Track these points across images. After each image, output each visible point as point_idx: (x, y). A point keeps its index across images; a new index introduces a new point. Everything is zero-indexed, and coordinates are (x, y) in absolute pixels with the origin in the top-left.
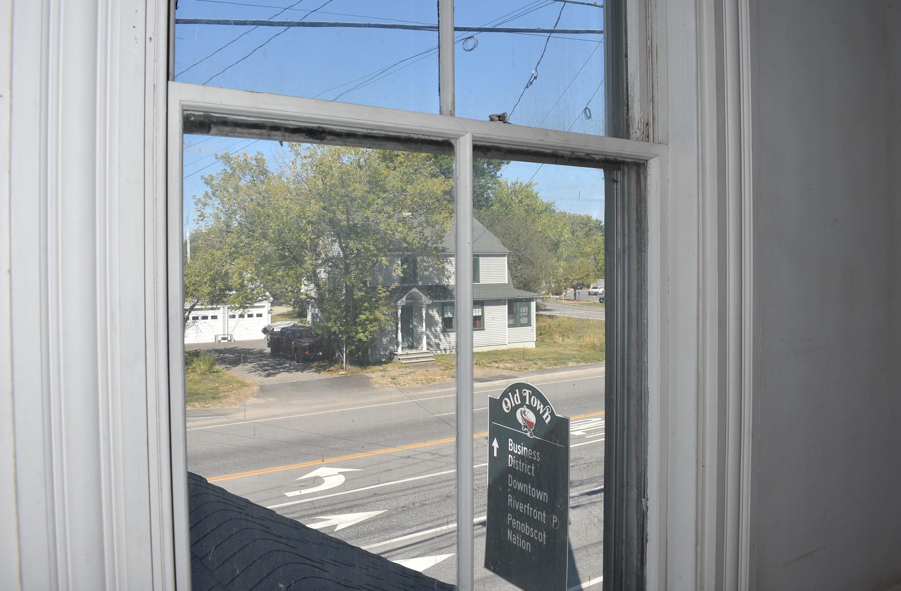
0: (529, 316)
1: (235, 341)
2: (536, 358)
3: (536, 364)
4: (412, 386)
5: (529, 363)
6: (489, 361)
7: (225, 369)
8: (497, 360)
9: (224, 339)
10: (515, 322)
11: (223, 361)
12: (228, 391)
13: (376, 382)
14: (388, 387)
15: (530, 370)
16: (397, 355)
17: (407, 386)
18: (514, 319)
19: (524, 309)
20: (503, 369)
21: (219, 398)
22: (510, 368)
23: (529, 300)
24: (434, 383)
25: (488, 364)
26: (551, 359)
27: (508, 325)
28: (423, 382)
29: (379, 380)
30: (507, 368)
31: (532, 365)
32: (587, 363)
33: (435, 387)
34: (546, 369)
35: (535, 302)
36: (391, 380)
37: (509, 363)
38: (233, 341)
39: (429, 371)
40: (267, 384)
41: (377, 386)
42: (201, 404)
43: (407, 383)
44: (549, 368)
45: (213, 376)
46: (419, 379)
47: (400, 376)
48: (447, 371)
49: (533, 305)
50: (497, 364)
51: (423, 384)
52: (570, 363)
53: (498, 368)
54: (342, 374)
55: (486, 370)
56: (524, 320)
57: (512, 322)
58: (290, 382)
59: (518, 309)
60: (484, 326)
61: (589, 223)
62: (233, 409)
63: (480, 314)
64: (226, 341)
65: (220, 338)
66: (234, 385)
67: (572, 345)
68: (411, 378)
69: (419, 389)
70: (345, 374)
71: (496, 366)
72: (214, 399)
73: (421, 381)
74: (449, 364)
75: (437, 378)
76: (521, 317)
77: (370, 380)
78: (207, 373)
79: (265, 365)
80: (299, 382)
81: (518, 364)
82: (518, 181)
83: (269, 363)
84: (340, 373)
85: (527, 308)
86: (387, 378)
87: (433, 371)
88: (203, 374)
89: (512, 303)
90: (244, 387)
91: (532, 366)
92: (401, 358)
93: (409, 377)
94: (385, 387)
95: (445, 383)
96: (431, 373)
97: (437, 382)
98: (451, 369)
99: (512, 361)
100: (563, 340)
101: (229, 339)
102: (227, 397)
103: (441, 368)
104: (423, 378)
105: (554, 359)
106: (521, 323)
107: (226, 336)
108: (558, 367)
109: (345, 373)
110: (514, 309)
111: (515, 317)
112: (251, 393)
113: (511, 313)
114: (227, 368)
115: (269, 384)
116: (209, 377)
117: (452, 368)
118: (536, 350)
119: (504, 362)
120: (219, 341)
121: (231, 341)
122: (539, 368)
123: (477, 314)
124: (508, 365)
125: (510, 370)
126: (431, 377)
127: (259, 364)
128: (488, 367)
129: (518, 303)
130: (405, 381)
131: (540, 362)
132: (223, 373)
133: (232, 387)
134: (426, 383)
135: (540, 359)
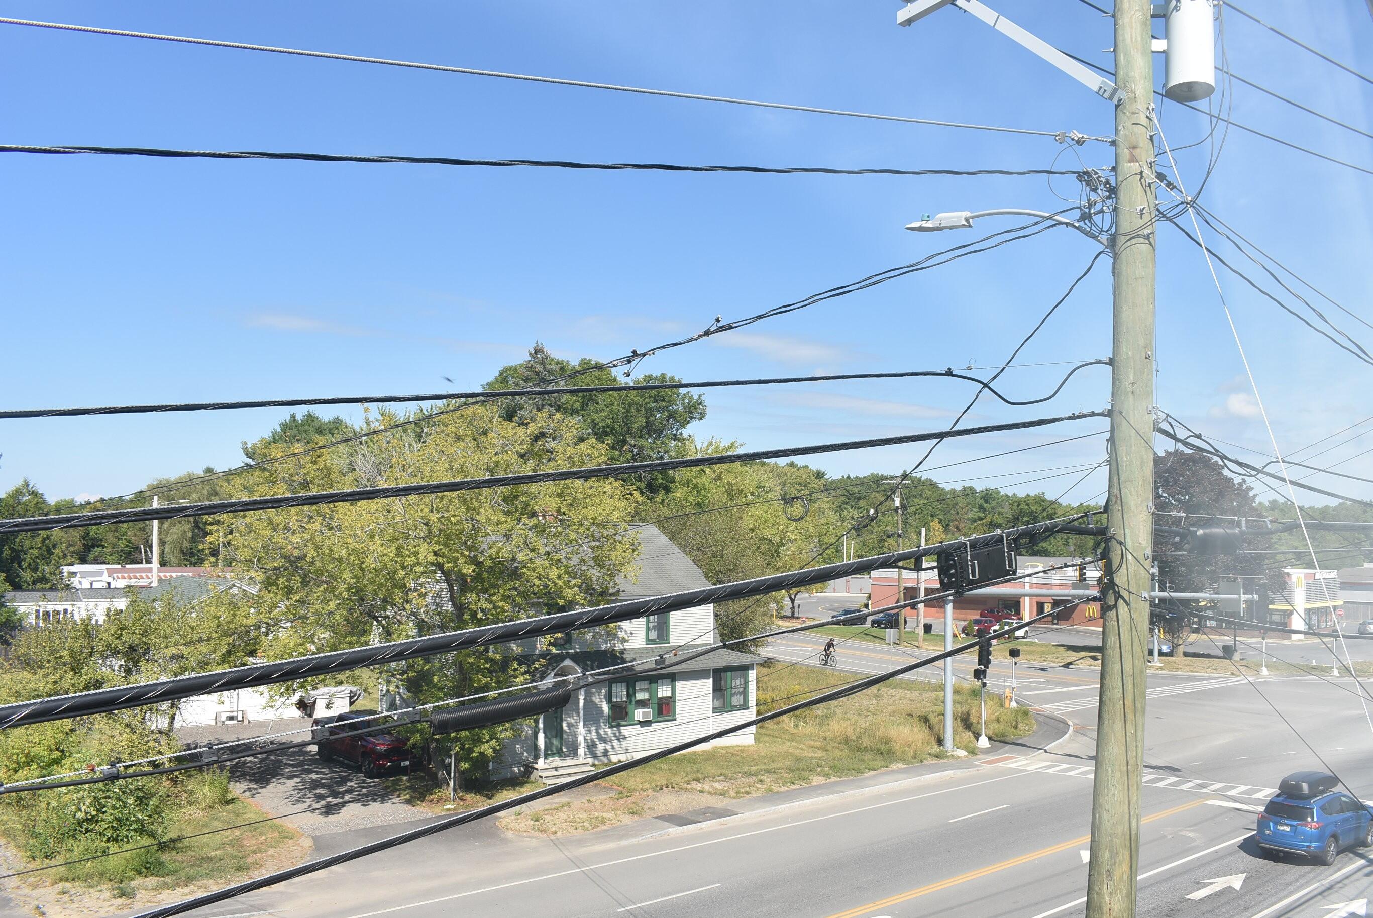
0: (745, 693)
1: (249, 721)
2: (761, 770)
3: (761, 781)
4: (569, 835)
5: (751, 779)
6: (686, 779)
7: (248, 793)
8: (699, 775)
9: (231, 718)
10: (724, 705)
11: (238, 773)
12: (259, 851)
13: (507, 827)
14: (529, 837)
15: (754, 795)
16: (537, 769)
17: (559, 833)
18: (721, 700)
19: (738, 681)
20: (710, 793)
21: (248, 868)
22: (723, 793)
23: (746, 668)
24: (604, 827)
25: (685, 786)
26: (783, 771)
27: (714, 709)
28: (584, 826)
29: (512, 822)
30: (716, 793)
31: (756, 785)
32: (840, 777)
33: (605, 836)
34: (778, 792)
35: (755, 671)
36: (532, 822)
37: (719, 781)
38: (246, 722)
39: (591, 802)
40: (324, 833)
41: (510, 834)
42: (218, 884)
43: (560, 828)
44: (785, 789)
45: (228, 812)
46: (578, 820)
47: (547, 812)
48: (622, 802)
49: (752, 674)
50: (700, 785)
51: (585, 829)
52: (815, 779)
53: (702, 792)
54: (449, 810)
55: (685, 796)
56: (737, 700)
57: (718, 704)
58: (363, 827)
59: (729, 682)
60: (674, 714)
61: (809, 483)
62: (275, 893)
63: (669, 694)
64: (235, 722)
65: (223, 718)
66: (269, 835)
67: (810, 736)
68: (565, 817)
69: (581, 842)
70: (454, 809)
71: (698, 789)
72: (238, 870)
73: (582, 824)
74: (623, 786)
75: (606, 815)
76: (732, 695)
77: (497, 823)
78: (216, 806)
79: (316, 784)
80: (379, 827)
81: (733, 784)
82: (714, 441)
83: (322, 779)
84: (446, 807)
85: (742, 680)
86: (525, 817)
87: (599, 802)
88: (210, 807)
89: (718, 674)
90: (285, 840)
91: (756, 787)
92: (544, 774)
93: (562, 816)
94: (524, 837)
95: (622, 826)
96: (597, 805)
97: (607, 824)
98: (627, 797)
99: (722, 778)
100: (796, 726)
101: (240, 718)
102: (261, 866)
103: (611, 795)
104: (584, 816)
105: (790, 770)
106: (733, 704)
107: (235, 714)
108: (797, 787)
109: (453, 807)
110: (723, 682)
111: (723, 695)
112: (300, 855)
113: (718, 690)
114: (250, 790)
115: (328, 832)
116: (221, 814)
117: (629, 794)
118: (755, 748)
119: (711, 779)
120: (223, 722)
121: (242, 721)
122: (767, 791)
123: (665, 695)
124: (717, 785)
125: (722, 795)
126: (596, 813)
127: (304, 782)
128: (686, 790)
129: (729, 674)
130: (555, 824)
131: (768, 777)
132: (243, 803)
133: (265, 840)
134: (590, 827)
135: (768, 772)
